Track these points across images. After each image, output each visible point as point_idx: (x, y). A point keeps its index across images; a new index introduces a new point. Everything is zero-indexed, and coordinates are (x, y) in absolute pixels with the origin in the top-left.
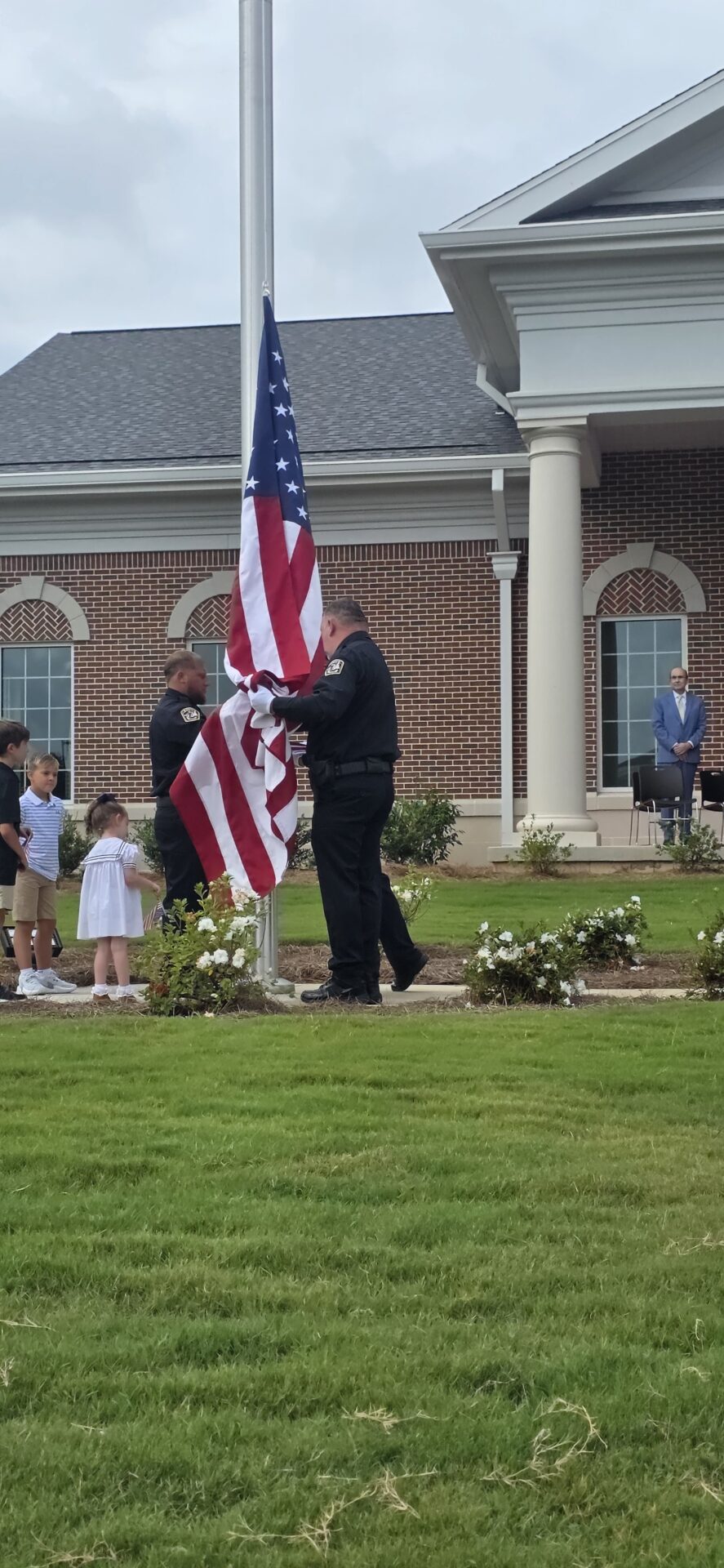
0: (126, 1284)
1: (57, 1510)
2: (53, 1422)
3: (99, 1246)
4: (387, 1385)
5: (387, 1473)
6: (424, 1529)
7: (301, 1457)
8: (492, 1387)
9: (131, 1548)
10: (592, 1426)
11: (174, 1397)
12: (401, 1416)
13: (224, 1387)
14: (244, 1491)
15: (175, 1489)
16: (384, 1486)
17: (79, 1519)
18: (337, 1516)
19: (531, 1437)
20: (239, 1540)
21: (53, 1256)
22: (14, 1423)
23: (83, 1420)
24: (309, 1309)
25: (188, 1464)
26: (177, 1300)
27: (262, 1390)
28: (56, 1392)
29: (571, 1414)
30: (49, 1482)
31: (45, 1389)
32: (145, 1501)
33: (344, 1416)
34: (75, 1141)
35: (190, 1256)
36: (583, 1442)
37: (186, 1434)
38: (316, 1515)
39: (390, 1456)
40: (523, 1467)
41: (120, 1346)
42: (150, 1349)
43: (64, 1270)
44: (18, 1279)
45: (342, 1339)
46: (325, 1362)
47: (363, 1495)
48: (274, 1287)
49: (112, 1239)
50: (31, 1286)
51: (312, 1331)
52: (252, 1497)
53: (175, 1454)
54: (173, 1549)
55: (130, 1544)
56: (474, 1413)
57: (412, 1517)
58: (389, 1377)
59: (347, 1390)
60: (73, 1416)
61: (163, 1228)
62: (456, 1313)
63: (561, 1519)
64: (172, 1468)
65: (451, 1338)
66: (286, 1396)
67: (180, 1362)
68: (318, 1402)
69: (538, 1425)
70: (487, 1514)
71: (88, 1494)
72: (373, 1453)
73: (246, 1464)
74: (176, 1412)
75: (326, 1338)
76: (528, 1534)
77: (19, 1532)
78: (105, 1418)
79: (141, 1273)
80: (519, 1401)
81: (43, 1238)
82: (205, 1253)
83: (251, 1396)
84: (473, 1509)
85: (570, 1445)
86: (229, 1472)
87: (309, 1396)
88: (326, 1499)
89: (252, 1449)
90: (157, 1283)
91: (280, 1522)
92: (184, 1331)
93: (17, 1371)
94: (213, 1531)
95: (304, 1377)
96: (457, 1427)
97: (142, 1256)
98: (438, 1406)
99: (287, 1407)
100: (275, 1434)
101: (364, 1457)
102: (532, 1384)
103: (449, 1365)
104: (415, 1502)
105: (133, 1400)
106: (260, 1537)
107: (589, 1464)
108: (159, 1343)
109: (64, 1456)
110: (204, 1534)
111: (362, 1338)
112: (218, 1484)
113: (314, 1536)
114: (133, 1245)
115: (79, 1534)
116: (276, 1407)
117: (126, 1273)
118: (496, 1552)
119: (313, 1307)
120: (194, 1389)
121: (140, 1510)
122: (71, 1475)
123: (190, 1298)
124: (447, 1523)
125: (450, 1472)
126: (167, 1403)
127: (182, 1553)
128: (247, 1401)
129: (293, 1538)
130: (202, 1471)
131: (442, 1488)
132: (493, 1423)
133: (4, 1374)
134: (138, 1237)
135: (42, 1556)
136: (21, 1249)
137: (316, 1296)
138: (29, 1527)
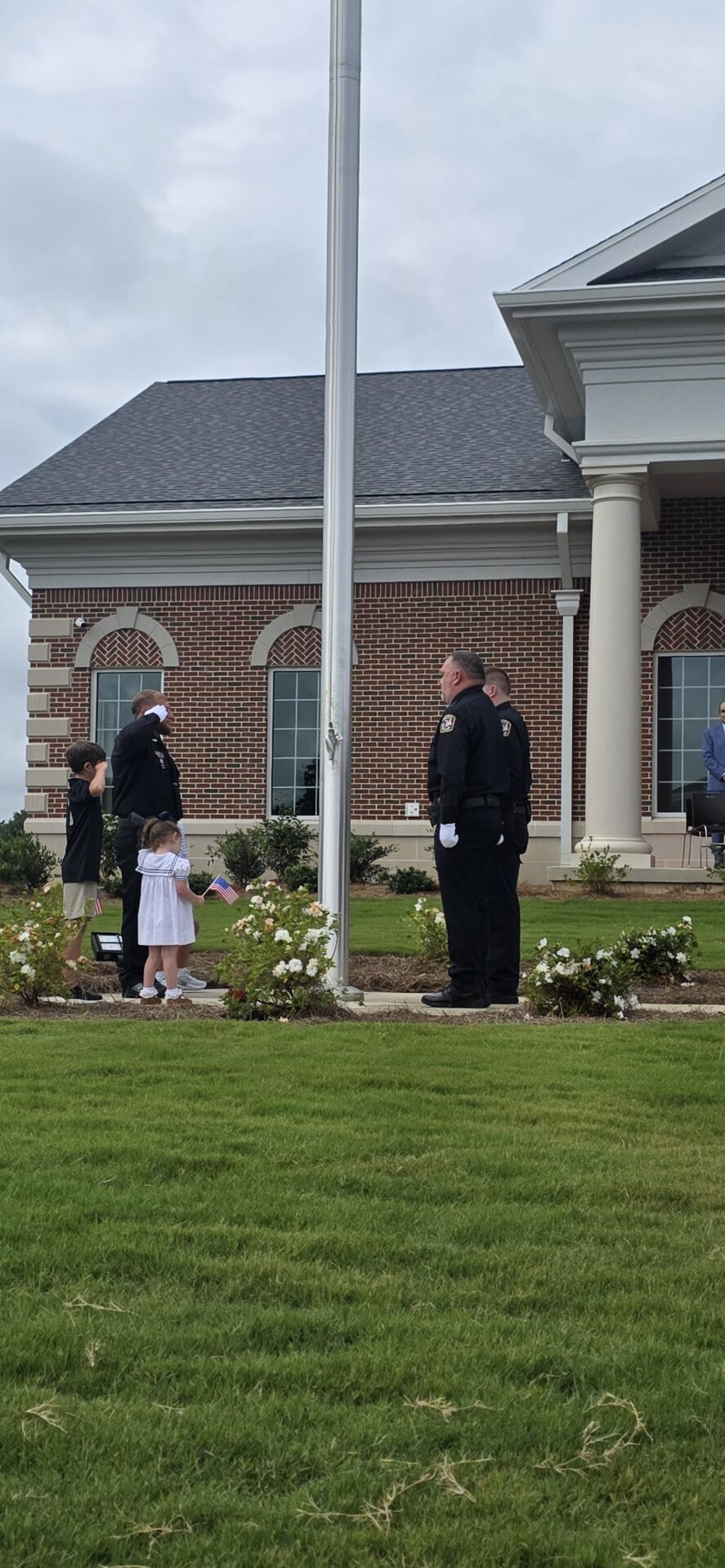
0: (204, 1273)
1: (138, 1484)
2: (135, 1401)
3: (180, 1236)
4: (446, 1376)
5: (445, 1459)
6: (477, 1511)
7: (366, 1440)
8: (545, 1380)
9: (206, 1522)
10: (638, 1420)
11: (248, 1381)
12: (460, 1405)
13: (294, 1372)
14: (311, 1472)
15: (247, 1467)
16: (442, 1471)
17: (158, 1492)
18: (398, 1497)
19: (579, 1430)
20: (307, 1517)
21: (137, 1245)
22: (100, 1401)
23: (162, 1400)
24: (374, 1301)
25: (260, 1444)
26: (251, 1290)
27: (329, 1377)
28: (138, 1373)
29: (619, 1407)
30: (131, 1458)
31: (128, 1370)
32: (220, 1478)
33: (405, 1404)
34: (157, 1137)
35: (264, 1249)
36: (630, 1434)
37: (258, 1416)
38: (378, 1496)
39: (449, 1443)
40: (573, 1457)
41: (198, 1331)
42: (225, 1335)
43: (147, 1258)
44: (105, 1266)
45: (406, 1331)
46: (389, 1352)
47: (423, 1478)
48: (341, 1280)
49: (191, 1230)
50: (116, 1272)
51: (377, 1322)
52: (319, 1477)
53: (248, 1435)
54: (245, 1524)
55: (206, 1519)
56: (528, 1403)
57: (468, 1500)
58: (448, 1368)
59: (409, 1379)
60: (153, 1396)
61: (239, 1220)
62: (512, 1309)
63: (608, 1507)
64: (245, 1448)
65: (507, 1333)
66: (352, 1385)
67: (253, 1348)
68: (381, 1389)
69: (588, 1417)
70: (539, 1500)
71: (167, 1469)
72: (432, 1439)
73: (314, 1447)
74: (249, 1395)
75: (389, 1330)
76: (577, 1520)
77: (103, 1503)
78: (184, 1399)
79: (218, 1263)
80: (570, 1394)
81: (128, 1227)
83: (319, 1382)
84: (525, 1495)
85: (618, 1437)
86: (298, 1453)
87: (374, 1384)
88: (389, 1481)
89: (319, 1432)
90: (233, 1273)
91: (345, 1502)
92: (257, 1319)
93: (102, 1352)
94: (283, 1507)
95: (369, 1365)
96: (511, 1417)
97: (220, 1248)
98: (494, 1397)
99: (353, 1393)
100: (342, 1418)
101: (425, 1442)
102: (582, 1378)
103: (505, 1358)
104: (471, 1487)
105: (210, 1383)
106: (326, 1516)
107: (635, 1455)
108: (235, 1329)
109: (145, 1434)
110: (274, 1510)
111: (423, 1331)
112: (288, 1464)
113: (377, 1515)
114: (211, 1237)
115: (158, 1508)
116: (342, 1393)
117: (204, 1263)
118: (546, 1536)
119: (378, 1299)
120: (267, 1374)
121: (214, 1486)
122: (151, 1451)
123: (263, 1289)
124: (503, 1506)
125: (504, 1459)
126: (241, 1386)
127: (254, 1528)
128: (315, 1387)
129: (356, 1517)
130: (273, 1451)
131: (497, 1475)
132: (545, 1414)
133: (91, 1355)
134: (216, 1229)
135: (123, 1527)
136: (107, 1237)
137: (381, 1289)
138: (112, 1500)
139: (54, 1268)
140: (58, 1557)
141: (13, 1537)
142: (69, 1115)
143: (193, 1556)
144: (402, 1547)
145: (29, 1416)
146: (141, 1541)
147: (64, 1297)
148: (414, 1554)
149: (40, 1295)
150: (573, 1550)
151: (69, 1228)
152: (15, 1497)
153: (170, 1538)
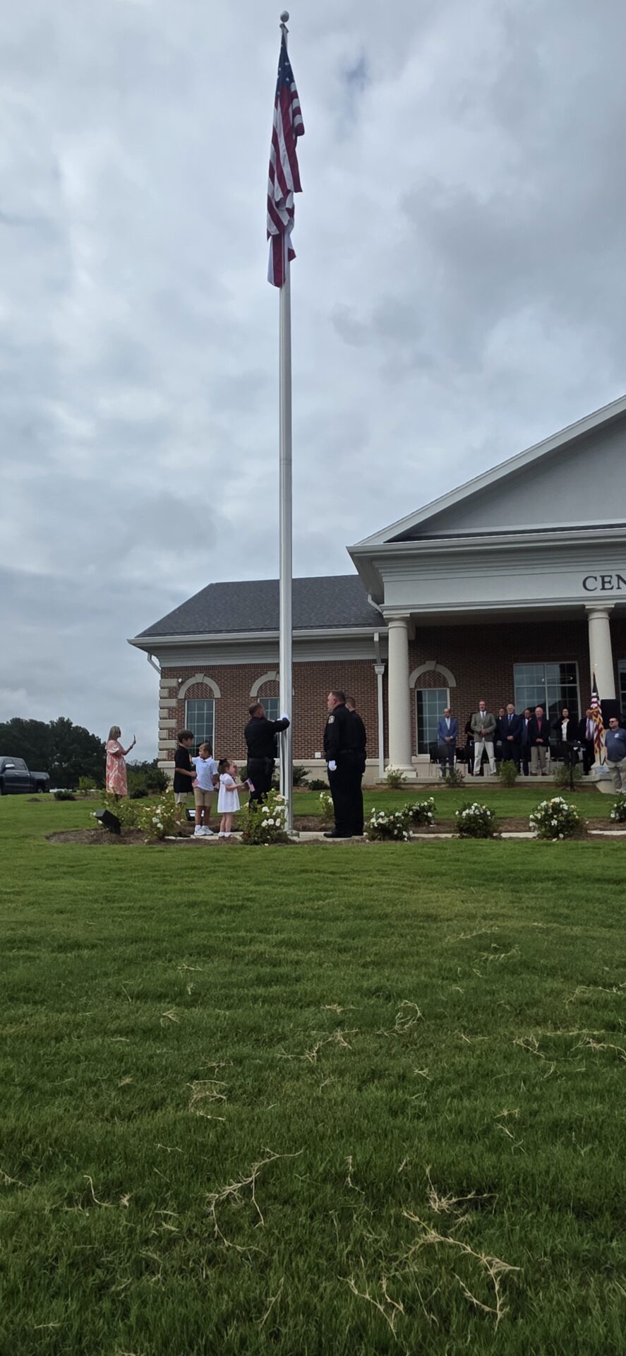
0: (236, 953)
1: (210, 1045)
2: (208, 1009)
3: (225, 938)
4: (338, 995)
5: (339, 1031)
6: (353, 1053)
7: (305, 1024)
8: (379, 996)
9: (239, 1061)
10: (418, 1012)
11: (255, 999)
12: (344, 1007)
13: (274, 995)
14: (283, 1038)
15: (256, 1037)
16: (337, 1036)
17: (218, 1049)
18: (319, 1048)
19: (394, 1017)
20: (281, 1058)
21: (207, 942)
22: (193, 1009)
23: (220, 1009)
24: (307, 964)
25: (261, 1026)
26: (256, 960)
27: (289, 996)
28: (209, 997)
29: (410, 1007)
30: (207, 1033)
31: (205, 996)
32: (244, 1041)
33: (321, 1008)
34: (215, 895)
35: (261, 942)
36: (415, 1018)
37: (260, 1014)
38: (311, 1048)
39: (340, 1024)
40: (392, 1028)
41: (234, 978)
42: (245, 979)
43: (212, 947)
44: (194, 951)
45: (320, 976)
46: (314, 985)
47: (330, 1039)
48: (293, 955)
49: (230, 935)
50: (199, 954)
51: (308, 973)
52: (286, 1040)
53: (255, 1023)
54: (255, 1061)
55: (239, 1059)
56: (372, 1006)
57: (349, 1049)
58: (339, 992)
59: (323, 997)
60: (215, 1007)
61: (250, 931)
62: (364, 966)
63: (407, 1050)
64: (255, 1028)
65: (363, 976)
67: (257, 985)
68: (311, 1002)
69: (397, 1011)
70: (378, 1047)
71: (222, 1038)
72: (333, 1023)
73: (284, 1027)
74: (256, 1005)
75: (314, 976)
76: (394, 1056)
77: (195, 1054)
78: (228, 1008)
79: (241, 949)
80: (390, 1001)
81: (204, 934)
82: (267, 941)
83: (285, 999)
84: (373, 1046)
85: (408, 1020)
86: (277, 1030)
87: (308, 999)
88: (315, 1040)
89: (286, 1021)
90: (248, 953)
91: (297, 1050)
92: (259, 973)
93: (194, 988)
94: (271, 1054)
95: (306, 991)
96: (366, 1012)
97: (242, 942)
98: (358, 1003)
99: (299, 1003)
100: (295, 1014)
101: (330, 1024)
102: (395, 994)
103: (362, 987)
104: (350, 1043)
105: (239, 1000)
106: (289, 1057)
107: (418, 1027)
108: (249, 977)
109: (212, 1023)
110: (267, 1055)
111: (328, 976)
112: (273, 1035)
113: (310, 1056)
114: (239, 937)
115: (219, 1055)
116: (295, 1004)
117: (236, 948)
118: (382, 1063)
119: (309, 963)
120: (263, 996)
121: (242, 1045)
122: (215, 1031)
123: (261, 959)
124: (363, 1051)
125: (363, 1030)
126: (252, 1001)
127: (259, 1063)
128: (283, 1001)
129: (302, 1057)
130: (266, 1029)
131: (360, 1037)
132: (380, 1010)
133: (189, 990)
134: (240, 934)
135: (204, 1064)
136: (194, 939)
137: (310, 959)
138: (199, 1052)
139: (173, 952)
140: (176, 1077)
141: (158, 1069)
142: (178, 886)
143: (234, 1076)
144: (322, 1069)
145: (164, 1017)
146: (212, 1069)
147: (177, 965)
148: (327, 1072)
149: (167, 964)
150: (393, 1070)
151: (179, 935)
152: (158, 1052)
153: (224, 1067)
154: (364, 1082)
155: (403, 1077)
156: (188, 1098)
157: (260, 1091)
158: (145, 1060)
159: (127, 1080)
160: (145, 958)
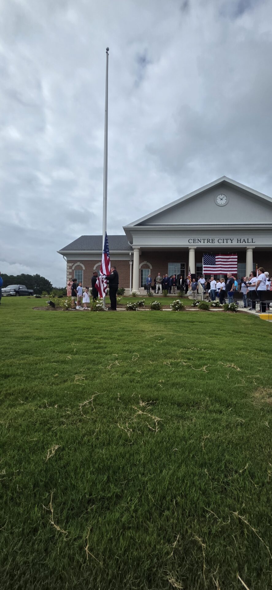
0: (88, 341)
1: (81, 365)
2: (80, 355)
3: (85, 336)
4: (117, 351)
6: (120, 367)
7: (107, 359)
8: (128, 352)
9: (89, 369)
11: (94, 353)
12: (118, 355)
13: (99, 352)
14: (101, 363)
15: (93, 363)
16: (116, 362)
17: (83, 366)
18: (111, 365)
20: (100, 368)
21: (80, 337)
22: (76, 356)
25: (95, 360)
26: (94, 342)
27: (103, 352)
29: (136, 354)
30: (80, 362)
31: (79, 352)
32: (90, 364)
33: (112, 355)
34: (83, 325)
35: (95, 338)
36: (138, 357)
37: (95, 357)
38: (109, 365)
39: (117, 359)
40: (131, 360)
41: (88, 347)
42: (91, 348)
43: (81, 339)
44: (76, 340)
45: (112, 347)
46: (110, 349)
47: (114, 363)
48: (104, 341)
49: (87, 336)
50: (78, 341)
51: (109, 346)
54: (93, 369)
56: (126, 354)
59: (112, 352)
60: (82, 355)
61: (92, 334)
62: (124, 344)
64: (93, 360)
65: (124, 346)
67: (94, 349)
68: (109, 353)
69: (133, 356)
71: (84, 363)
76: (132, 367)
77: (76, 367)
78: (86, 355)
79: (90, 339)
80: (131, 353)
81: (79, 335)
82: (97, 337)
84: (126, 364)
85: (136, 358)
86: (100, 361)
88: (110, 363)
89: (102, 358)
90: (92, 340)
91: (105, 366)
92: (95, 346)
94: (98, 367)
95: (108, 351)
96: (124, 356)
97: (90, 338)
98: (122, 354)
100: (105, 357)
101: (114, 359)
102: (132, 351)
103: (123, 349)
104: (120, 364)
105: (89, 353)
106: (103, 368)
107: (138, 360)
109: (81, 359)
111: (114, 346)
114: (89, 336)
115: (83, 368)
116: (105, 354)
117: (88, 339)
118: (128, 369)
119: (109, 343)
120: (96, 352)
122: (82, 361)
124: (123, 366)
128: (101, 353)
129: (106, 368)
130: (97, 361)
131: (123, 362)
132: (128, 355)
133: (75, 350)
135: (79, 370)
136: (76, 337)
139: (70, 340)
140: (71, 374)
141: (65, 372)
142: (72, 323)
143: (87, 373)
145: (67, 358)
146: (81, 371)
147: (71, 344)
148: (113, 372)
149: (68, 344)
150: (131, 371)
151: (72, 336)
152: (66, 367)
153: (84, 371)
154: (123, 374)
155: (134, 373)
156: (74, 379)
157: (94, 377)
158: (62, 369)
159: (57, 375)
160: (62, 342)
